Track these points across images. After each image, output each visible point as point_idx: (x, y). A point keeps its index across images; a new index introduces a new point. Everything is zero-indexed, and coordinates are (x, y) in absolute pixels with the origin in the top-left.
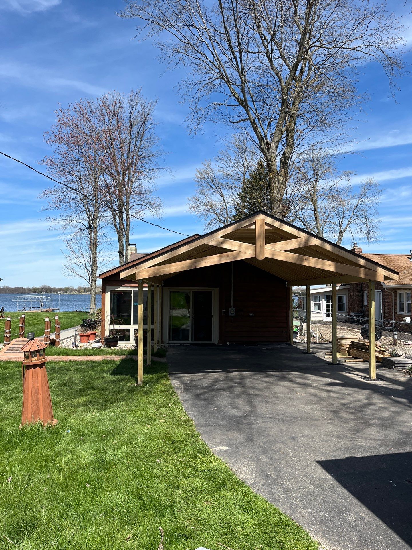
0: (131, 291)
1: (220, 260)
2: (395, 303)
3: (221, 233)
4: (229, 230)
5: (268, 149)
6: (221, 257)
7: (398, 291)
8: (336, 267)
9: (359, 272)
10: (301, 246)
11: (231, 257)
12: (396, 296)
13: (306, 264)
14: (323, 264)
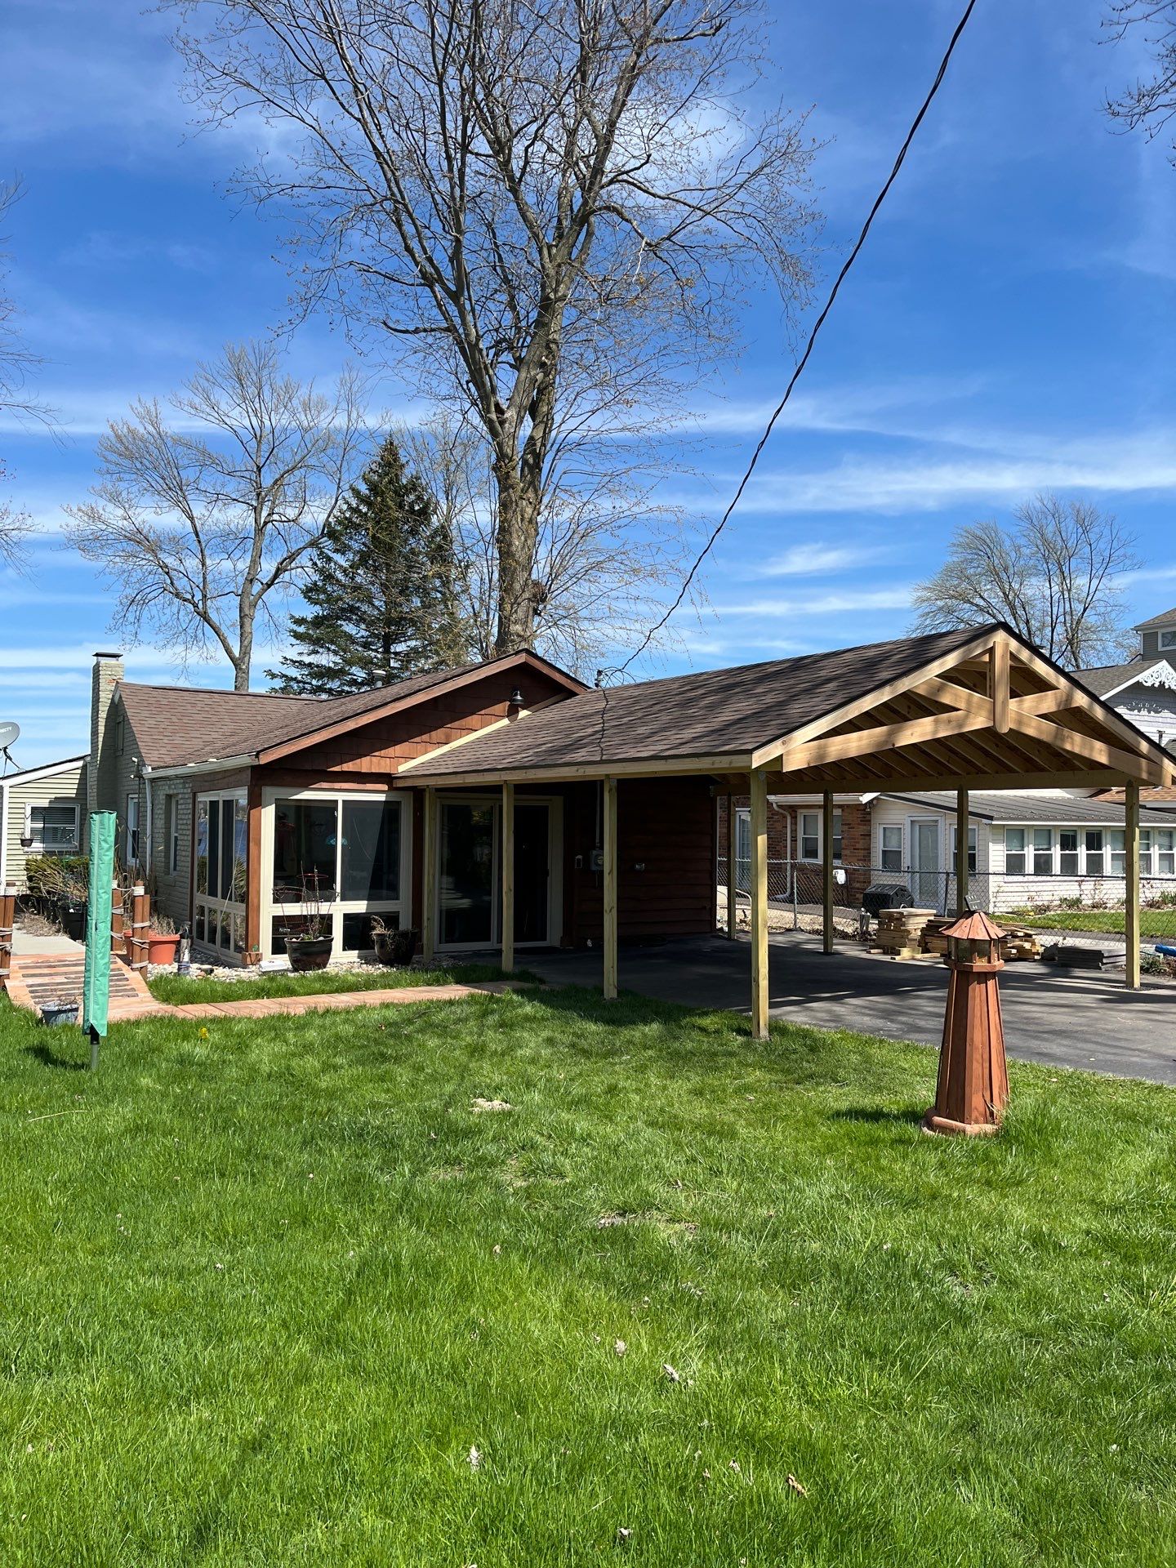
0: (336, 801)
2: (794, 840)
3: (940, 667)
5: (501, 425)
6: (937, 722)
7: (800, 811)
8: (1110, 756)
10: (1061, 707)
11: (954, 724)
12: (794, 823)
13: (1067, 746)
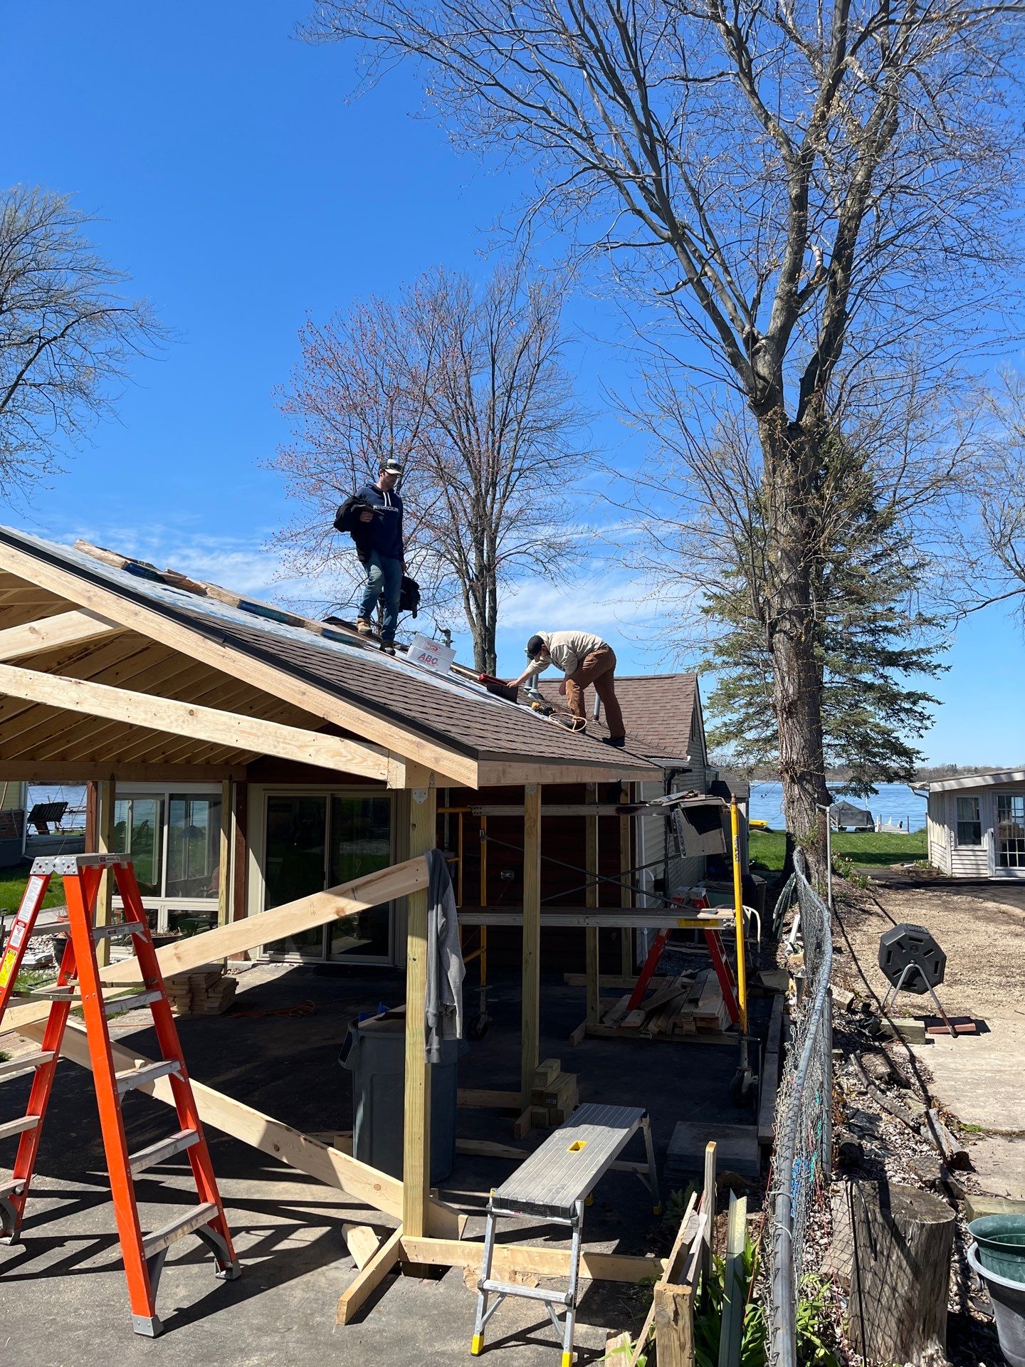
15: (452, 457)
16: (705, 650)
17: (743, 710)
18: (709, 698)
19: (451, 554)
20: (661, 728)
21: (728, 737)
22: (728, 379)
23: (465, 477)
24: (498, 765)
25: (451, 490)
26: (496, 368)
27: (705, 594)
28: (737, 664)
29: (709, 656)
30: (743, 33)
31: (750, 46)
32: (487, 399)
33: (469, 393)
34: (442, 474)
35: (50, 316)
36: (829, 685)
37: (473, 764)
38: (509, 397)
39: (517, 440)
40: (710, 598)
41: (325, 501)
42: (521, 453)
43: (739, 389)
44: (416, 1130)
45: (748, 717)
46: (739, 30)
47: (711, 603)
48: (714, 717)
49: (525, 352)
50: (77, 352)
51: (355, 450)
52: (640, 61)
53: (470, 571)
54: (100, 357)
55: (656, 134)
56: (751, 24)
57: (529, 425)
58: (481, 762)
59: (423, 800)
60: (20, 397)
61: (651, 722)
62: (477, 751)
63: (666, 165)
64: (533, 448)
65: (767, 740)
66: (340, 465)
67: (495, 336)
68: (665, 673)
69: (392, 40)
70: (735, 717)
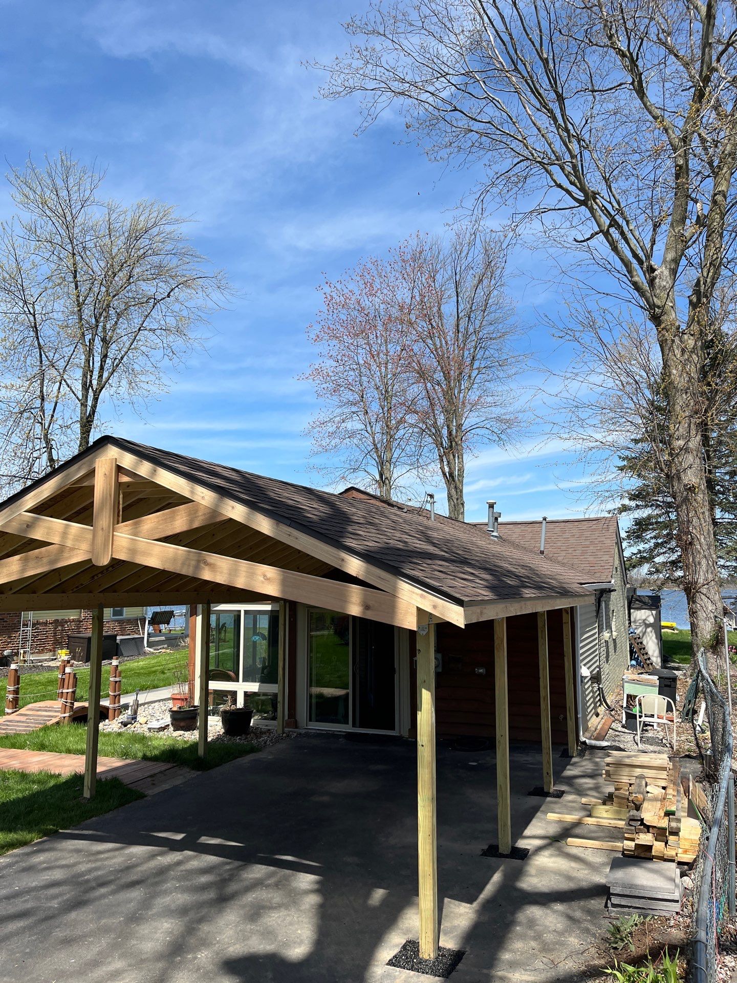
0: (240, 611)
1: (23, 570)
3: (31, 500)
4: (47, 490)
5: (651, 282)
6: (25, 561)
8: (284, 583)
9: (344, 600)
10: (196, 525)
11: (45, 560)
13: (207, 575)
14: (251, 575)
15: (430, 362)
16: (622, 497)
17: (653, 541)
18: (626, 532)
19: (430, 431)
20: (591, 559)
21: (642, 560)
22: (633, 301)
23: (439, 376)
24: (477, 609)
25: (429, 385)
26: (460, 299)
27: (620, 457)
28: (646, 506)
29: (626, 502)
30: (635, 55)
31: (640, 63)
32: (453, 321)
33: (440, 316)
34: (422, 375)
35: (161, 284)
36: (721, 521)
37: (460, 610)
38: (469, 317)
39: (476, 348)
40: (624, 459)
41: (342, 399)
42: (479, 356)
43: (642, 307)
44: (426, 868)
45: (657, 545)
46: (631, 54)
47: (625, 463)
48: (630, 546)
49: (480, 286)
50: (177, 307)
51: (362, 362)
52: (558, 82)
53: (444, 442)
54: (192, 309)
55: (572, 132)
56: (640, 48)
57: (485, 337)
58: (466, 608)
59: (424, 633)
60: (142, 338)
61: (583, 553)
62: (463, 601)
63: (581, 153)
64: (487, 352)
65: (674, 563)
66: (352, 373)
67: (458, 276)
68: (593, 516)
69: (383, 89)
70: (647, 546)
